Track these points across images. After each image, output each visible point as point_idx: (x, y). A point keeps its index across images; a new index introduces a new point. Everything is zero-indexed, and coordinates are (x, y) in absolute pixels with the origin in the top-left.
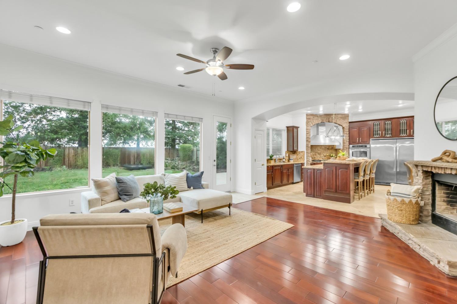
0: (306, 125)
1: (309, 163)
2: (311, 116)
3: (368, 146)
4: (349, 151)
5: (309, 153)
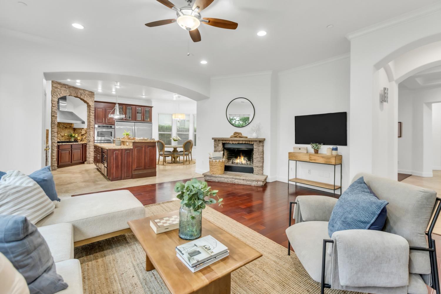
0: (52, 96)
1: (55, 145)
2: (58, 85)
3: (113, 127)
4: (94, 131)
5: (55, 132)
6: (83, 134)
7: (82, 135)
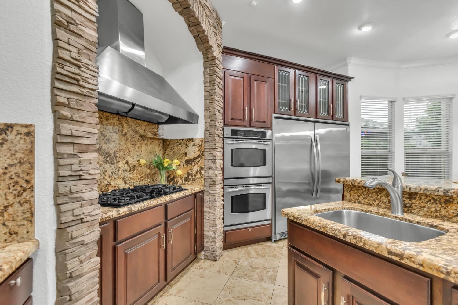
3: (269, 134)
4: (223, 148)
6: (192, 157)
7: (189, 162)
